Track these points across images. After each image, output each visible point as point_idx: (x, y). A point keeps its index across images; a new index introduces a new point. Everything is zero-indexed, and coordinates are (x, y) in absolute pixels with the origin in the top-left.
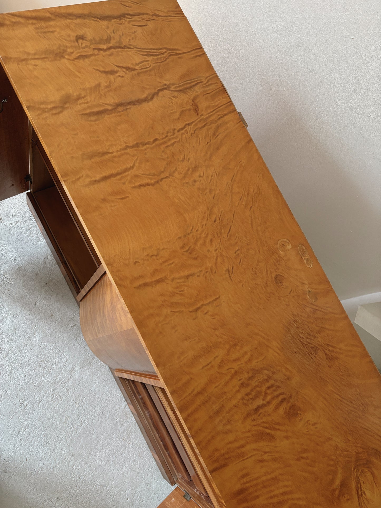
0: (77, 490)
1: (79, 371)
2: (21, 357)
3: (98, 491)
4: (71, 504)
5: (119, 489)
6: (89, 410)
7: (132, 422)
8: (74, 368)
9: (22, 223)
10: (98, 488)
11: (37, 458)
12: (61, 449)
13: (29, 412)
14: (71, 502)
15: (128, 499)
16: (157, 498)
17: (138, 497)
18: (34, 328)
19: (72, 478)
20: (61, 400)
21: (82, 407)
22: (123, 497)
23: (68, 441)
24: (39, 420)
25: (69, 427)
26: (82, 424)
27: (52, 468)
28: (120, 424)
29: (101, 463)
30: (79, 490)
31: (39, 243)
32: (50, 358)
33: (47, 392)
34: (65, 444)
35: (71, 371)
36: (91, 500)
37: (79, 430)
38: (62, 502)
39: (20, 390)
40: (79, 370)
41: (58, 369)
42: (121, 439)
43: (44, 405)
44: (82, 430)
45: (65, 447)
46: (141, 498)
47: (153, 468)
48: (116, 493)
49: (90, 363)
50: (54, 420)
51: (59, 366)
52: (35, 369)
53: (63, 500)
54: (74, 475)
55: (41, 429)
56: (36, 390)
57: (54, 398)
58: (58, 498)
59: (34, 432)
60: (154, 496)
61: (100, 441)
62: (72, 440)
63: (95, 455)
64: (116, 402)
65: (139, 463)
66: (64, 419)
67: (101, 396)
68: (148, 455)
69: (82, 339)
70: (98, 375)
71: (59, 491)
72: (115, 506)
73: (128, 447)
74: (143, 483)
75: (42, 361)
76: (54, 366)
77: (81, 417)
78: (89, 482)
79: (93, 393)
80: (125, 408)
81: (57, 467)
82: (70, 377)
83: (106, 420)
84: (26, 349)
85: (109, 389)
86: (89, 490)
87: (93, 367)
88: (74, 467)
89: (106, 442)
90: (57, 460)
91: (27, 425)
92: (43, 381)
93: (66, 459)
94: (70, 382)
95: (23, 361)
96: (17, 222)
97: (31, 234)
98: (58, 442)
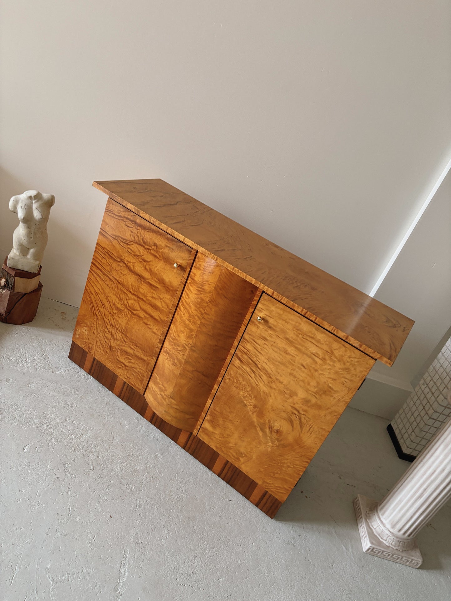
0: (207, 545)
1: (162, 458)
2: (111, 455)
3: (225, 542)
4: (208, 558)
5: (241, 537)
6: (184, 483)
7: (223, 485)
8: (156, 455)
9: (70, 371)
10: (224, 540)
11: (161, 526)
12: (176, 515)
13: (137, 493)
14: (207, 556)
15: (253, 544)
16: (277, 538)
17: (260, 540)
18: (111, 434)
19: (198, 536)
20: (158, 480)
21: (178, 481)
22: (248, 542)
23: (179, 508)
24: (148, 497)
25: (174, 498)
26: (184, 494)
27: (176, 531)
28: (215, 488)
29: (216, 520)
30: (209, 545)
31: (88, 380)
32: (134, 452)
33: (143, 476)
34: (178, 511)
35: (156, 458)
36: (223, 551)
37: (184, 499)
38: (200, 558)
39: (121, 478)
40: (161, 456)
41: (144, 458)
42: (222, 499)
43: (146, 486)
44: (186, 498)
45: (179, 513)
46: (264, 541)
47: (260, 515)
48: (240, 541)
49: (167, 450)
50: (159, 495)
51: (144, 456)
52: (126, 461)
53: (200, 556)
54: (198, 534)
55: (153, 504)
56: (134, 476)
57: (151, 480)
58: (194, 555)
59: (149, 507)
60: (273, 537)
61: (206, 503)
62: (182, 507)
63: (207, 515)
64: (202, 473)
65: (246, 514)
66: (167, 493)
67: (188, 471)
68: (250, 507)
69: (152, 435)
70: (178, 457)
71: (192, 550)
72: (246, 552)
73: (230, 503)
74: (258, 528)
75: (128, 455)
76: (140, 457)
77: (180, 489)
78: (213, 537)
79: (181, 470)
80: (212, 476)
81: (180, 530)
82: (157, 462)
83: (202, 487)
84: (112, 449)
85: (192, 465)
86: (217, 543)
87: (171, 452)
88: (195, 527)
89: (210, 503)
90: (178, 525)
91: (139, 503)
92: (137, 469)
93: (185, 522)
94: (159, 466)
95: (113, 458)
96: (65, 370)
97: (79, 376)
98: (172, 511)
